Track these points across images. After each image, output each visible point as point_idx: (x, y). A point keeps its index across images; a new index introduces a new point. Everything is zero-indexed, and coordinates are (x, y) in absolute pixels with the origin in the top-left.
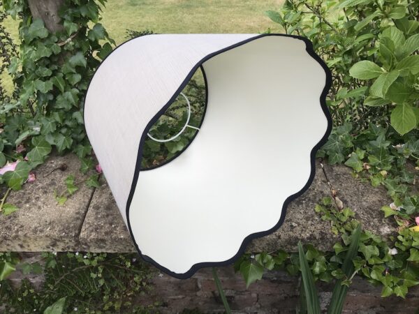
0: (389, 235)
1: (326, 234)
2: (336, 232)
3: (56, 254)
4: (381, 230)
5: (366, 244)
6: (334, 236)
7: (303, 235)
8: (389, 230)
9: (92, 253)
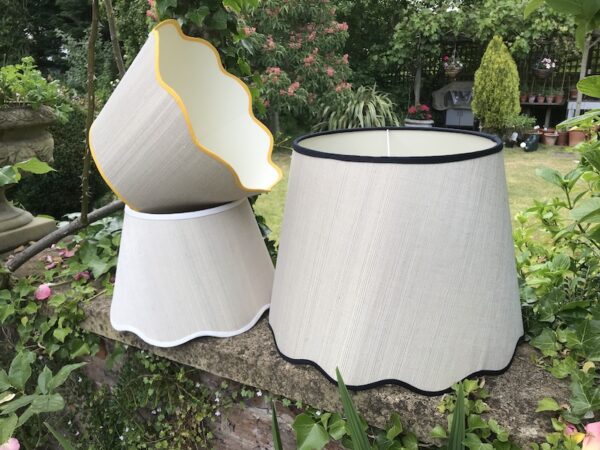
0: (531, 440)
1: (425, 407)
2: (442, 409)
3: (126, 347)
5: (484, 441)
6: (437, 414)
7: (389, 397)
9: (155, 356)
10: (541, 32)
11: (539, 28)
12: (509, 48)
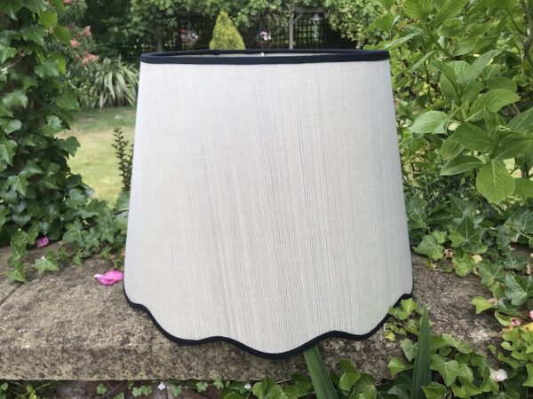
0: (486, 343)
2: (391, 337)
4: (473, 335)
6: (388, 345)
8: (486, 335)
10: (257, 9)
11: (255, 6)
12: (234, 22)
